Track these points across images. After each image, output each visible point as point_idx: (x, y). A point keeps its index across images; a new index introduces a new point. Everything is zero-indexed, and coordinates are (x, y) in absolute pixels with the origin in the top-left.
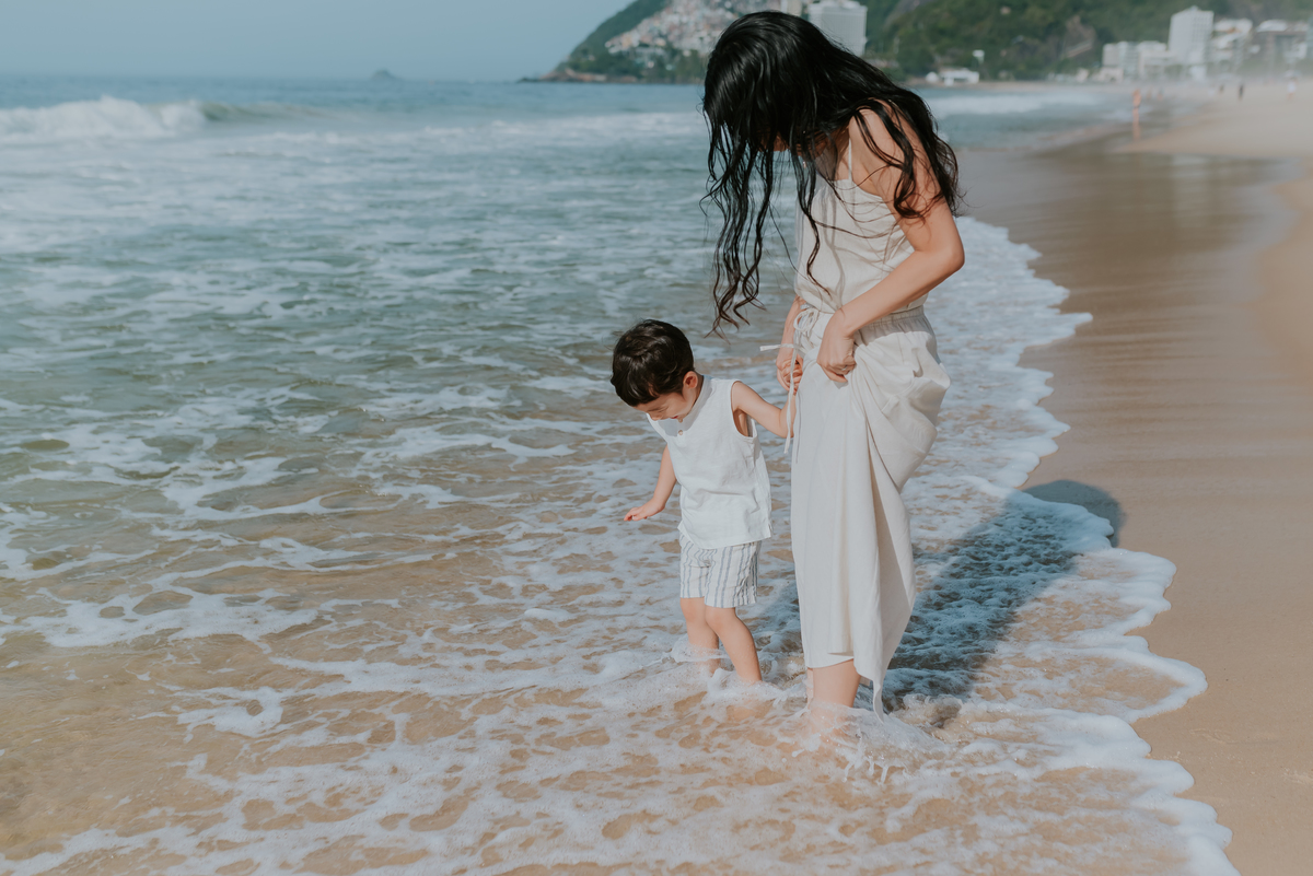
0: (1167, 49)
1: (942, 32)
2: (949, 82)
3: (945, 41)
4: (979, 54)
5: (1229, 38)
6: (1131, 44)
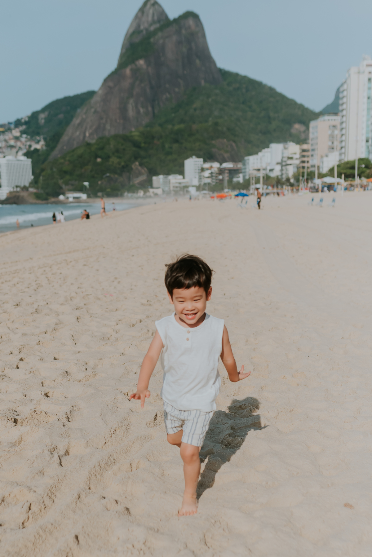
0: (184, 178)
1: (66, 172)
2: (71, 199)
3: (68, 177)
4: (86, 184)
5: (209, 171)
6: (165, 176)
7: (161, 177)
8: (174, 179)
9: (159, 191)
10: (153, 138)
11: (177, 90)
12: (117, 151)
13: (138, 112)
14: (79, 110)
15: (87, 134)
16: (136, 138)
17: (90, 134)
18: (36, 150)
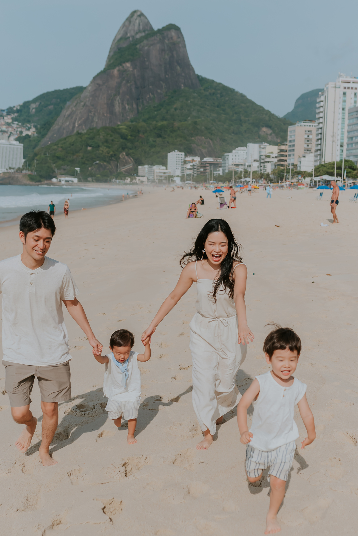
0: (167, 168)
1: (58, 158)
2: (63, 182)
3: (60, 162)
4: (78, 169)
5: (191, 164)
6: (150, 166)
7: (146, 166)
8: (158, 169)
9: (144, 179)
10: (139, 131)
11: (159, 91)
12: (106, 141)
13: (124, 108)
14: (68, 103)
15: (77, 125)
16: (124, 131)
17: (79, 125)
18: (28, 136)
